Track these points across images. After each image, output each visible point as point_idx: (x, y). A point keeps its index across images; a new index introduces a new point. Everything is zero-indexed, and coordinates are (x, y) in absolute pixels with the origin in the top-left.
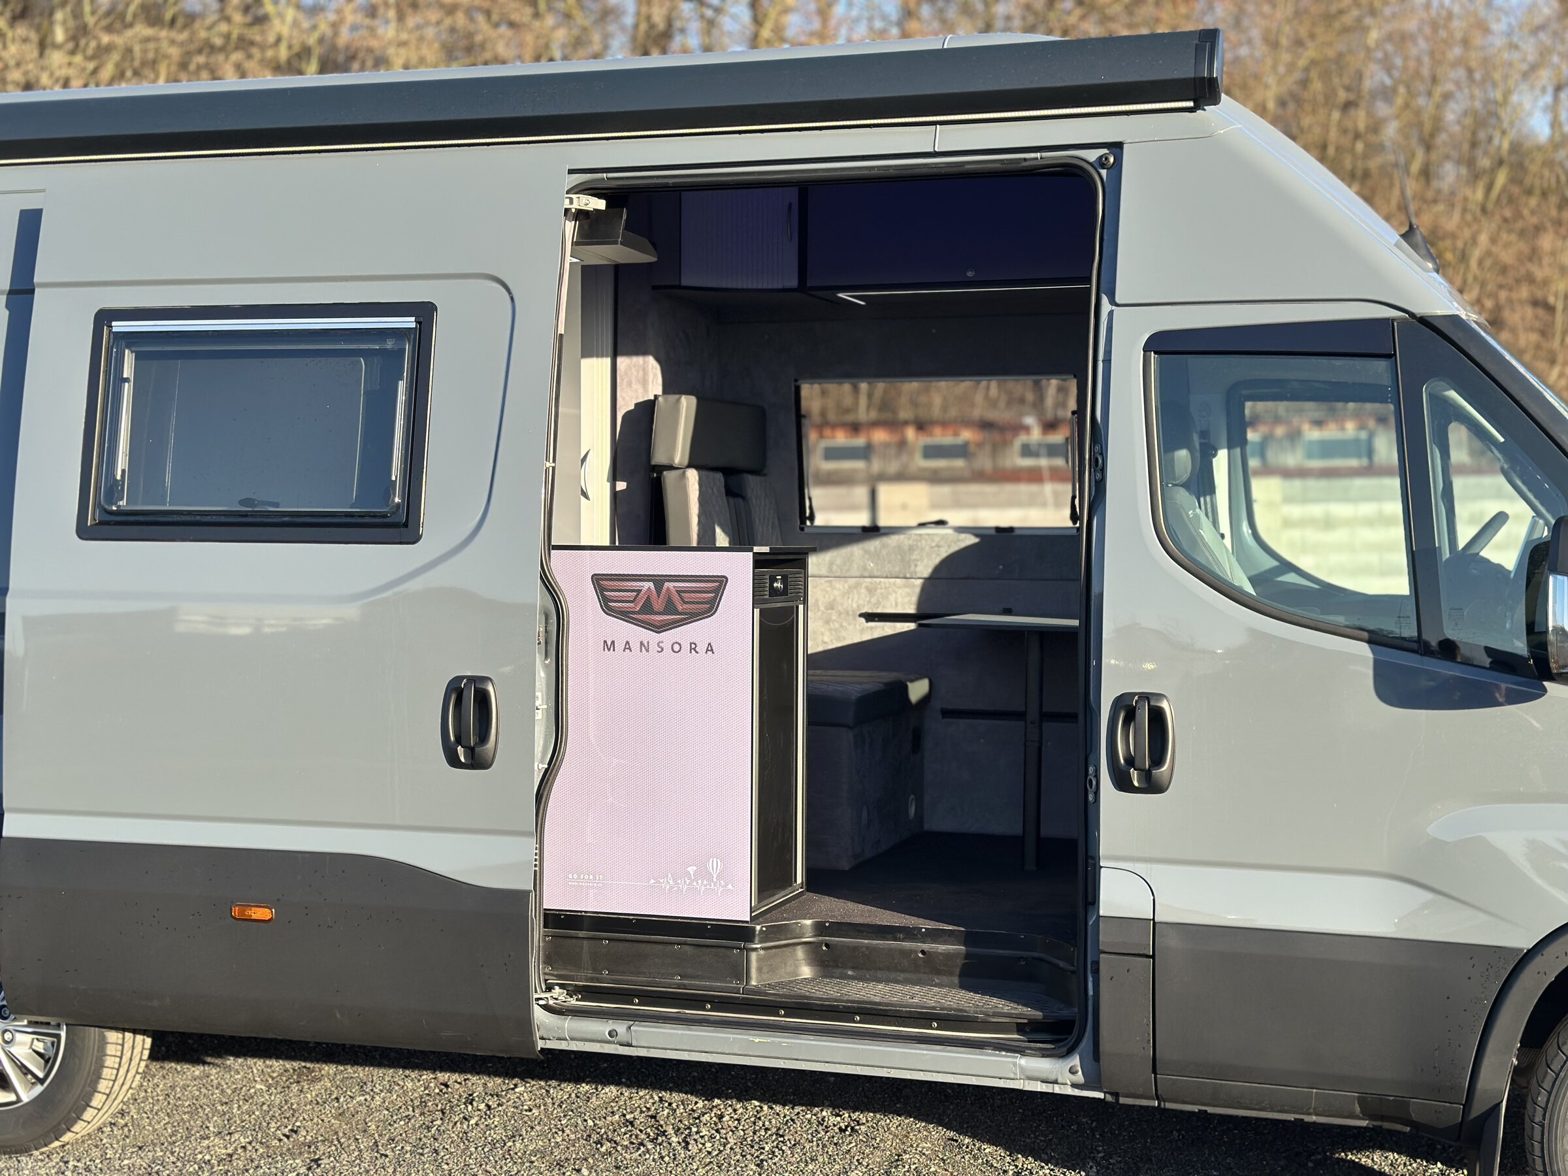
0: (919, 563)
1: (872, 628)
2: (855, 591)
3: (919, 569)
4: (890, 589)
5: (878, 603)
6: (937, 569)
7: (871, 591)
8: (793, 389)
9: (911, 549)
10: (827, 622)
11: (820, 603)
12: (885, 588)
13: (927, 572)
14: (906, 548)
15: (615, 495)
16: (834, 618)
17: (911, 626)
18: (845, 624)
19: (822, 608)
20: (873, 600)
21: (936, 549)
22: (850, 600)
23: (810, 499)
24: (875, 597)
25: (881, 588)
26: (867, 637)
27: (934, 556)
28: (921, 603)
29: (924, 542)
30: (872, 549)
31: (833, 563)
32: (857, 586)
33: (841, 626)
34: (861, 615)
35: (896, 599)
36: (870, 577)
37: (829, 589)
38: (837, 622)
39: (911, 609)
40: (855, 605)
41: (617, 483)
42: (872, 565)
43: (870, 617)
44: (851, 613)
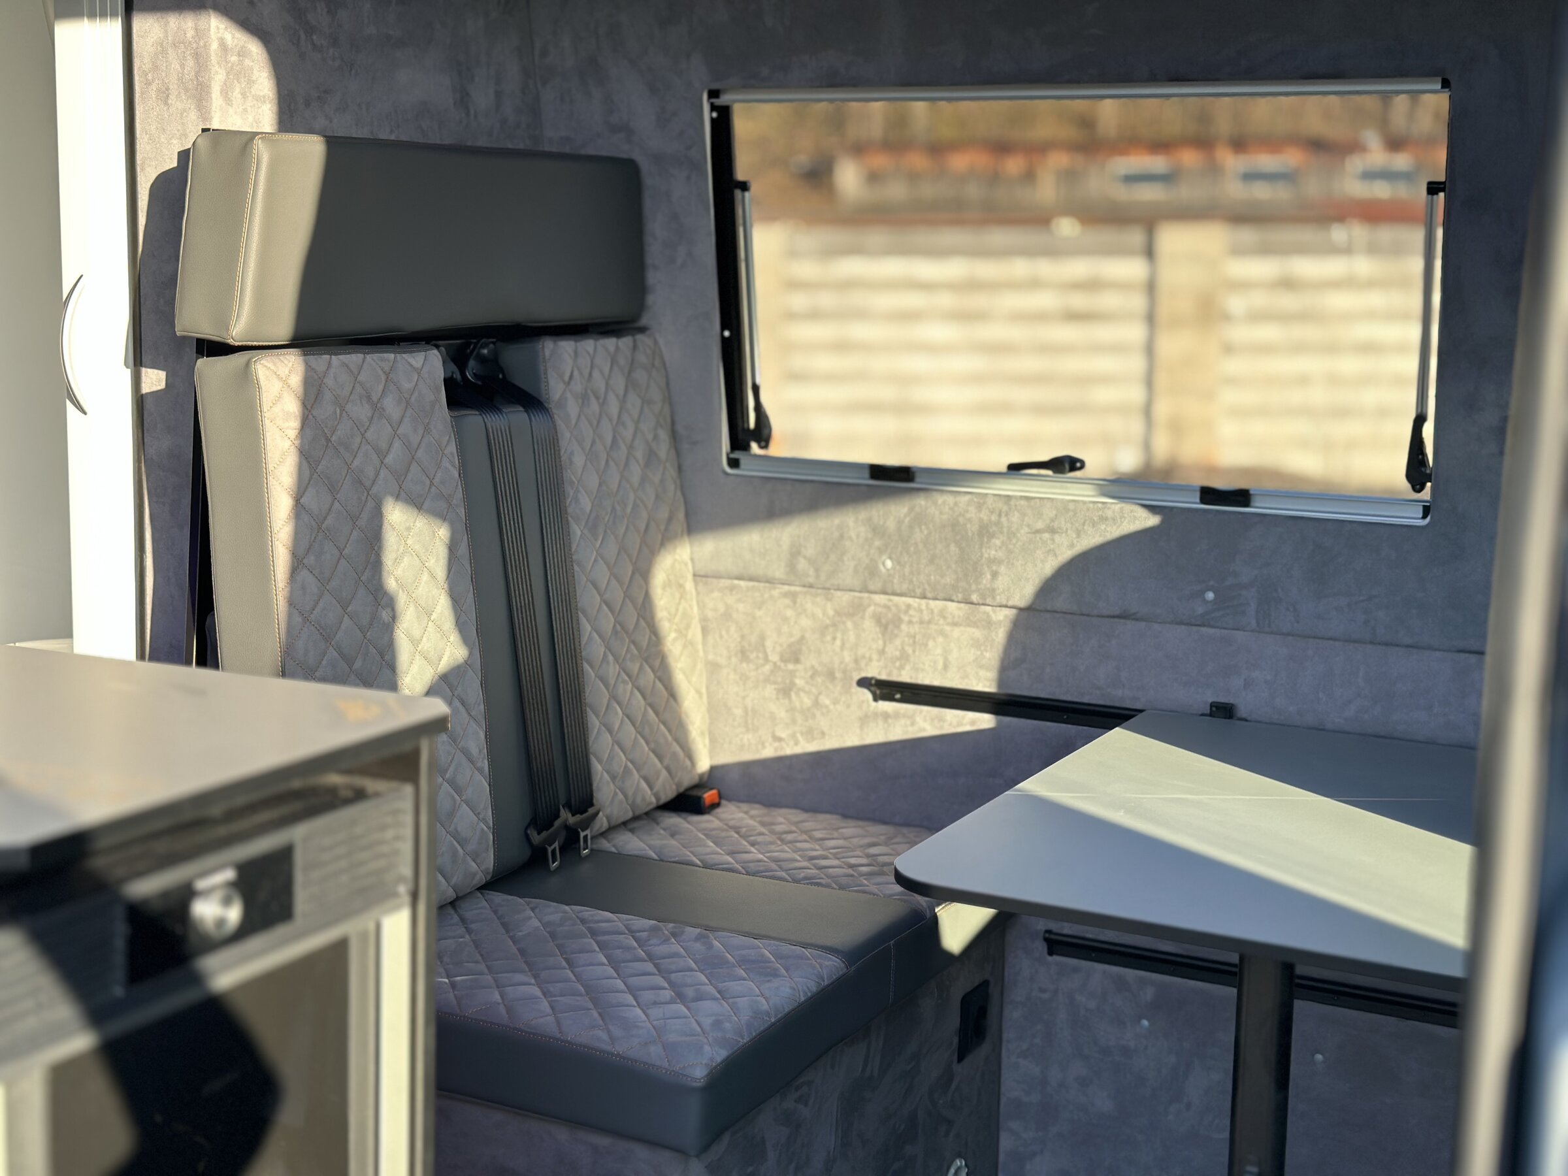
0: (1002, 569)
1: (886, 716)
2: (849, 624)
3: (1001, 583)
4: (933, 627)
5: (904, 657)
6: (1048, 588)
7: (888, 625)
8: (707, 115)
9: (985, 532)
10: (786, 691)
11: (769, 644)
12: (921, 622)
13: (1024, 594)
14: (973, 528)
15: (140, 403)
16: (799, 682)
17: (985, 721)
18: (825, 700)
19: (774, 657)
20: (892, 650)
21: (1046, 536)
22: (838, 642)
23: (756, 389)
24: (898, 642)
25: (910, 622)
26: (876, 735)
27: (1039, 553)
28: (1006, 667)
29: (1015, 517)
30: (891, 524)
31: (799, 553)
32: (856, 610)
33: (816, 703)
34: (864, 683)
35: (946, 652)
36: (884, 593)
37: (789, 613)
38: (808, 693)
39: (984, 682)
40: (847, 657)
41: (144, 370)
42: (889, 564)
43: (886, 690)
44: (838, 675)
